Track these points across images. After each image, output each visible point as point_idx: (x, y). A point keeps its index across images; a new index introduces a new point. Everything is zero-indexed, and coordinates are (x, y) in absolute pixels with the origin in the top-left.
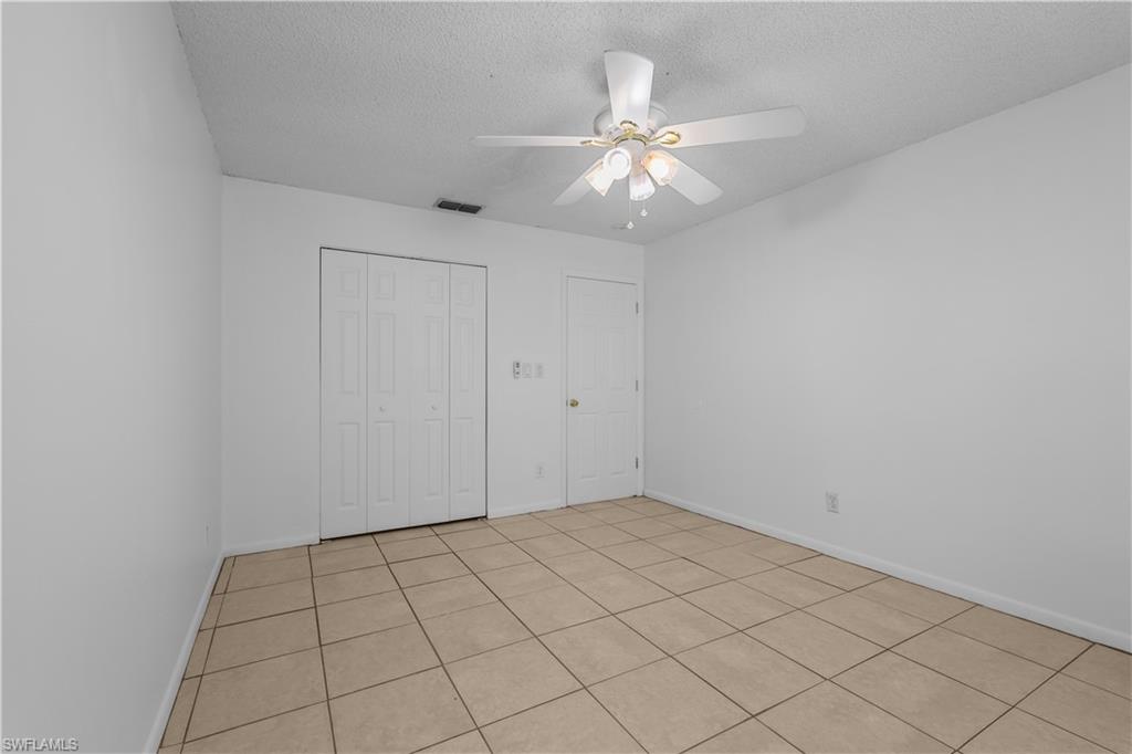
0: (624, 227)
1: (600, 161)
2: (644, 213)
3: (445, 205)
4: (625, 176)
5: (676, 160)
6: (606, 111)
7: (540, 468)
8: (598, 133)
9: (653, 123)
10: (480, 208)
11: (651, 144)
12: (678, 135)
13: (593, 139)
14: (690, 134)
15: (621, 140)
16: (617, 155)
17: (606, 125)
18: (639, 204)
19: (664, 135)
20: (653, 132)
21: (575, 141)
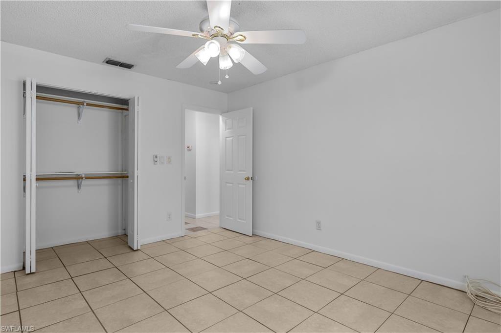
0: (217, 83)
1: (203, 46)
2: (227, 77)
3: (110, 62)
4: (217, 56)
5: (244, 50)
6: (206, 19)
7: (169, 215)
8: (202, 31)
9: (232, 30)
10: (133, 66)
11: (231, 40)
12: (245, 37)
13: (199, 34)
14: (251, 37)
15: (214, 36)
16: (212, 44)
17: (206, 27)
18: (224, 72)
19: (237, 36)
20: (232, 34)
21: (189, 34)
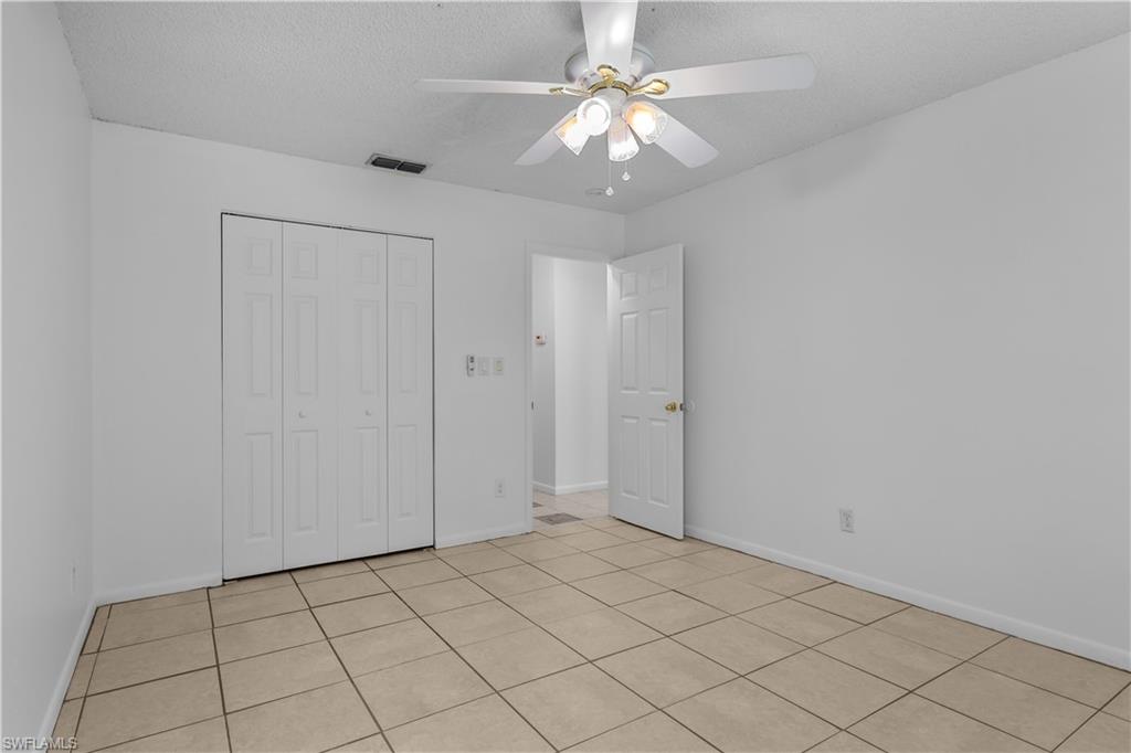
0: (601, 192)
1: (572, 113)
2: (626, 177)
3: (379, 162)
4: (603, 131)
5: (665, 114)
6: (580, 53)
7: (500, 492)
8: (570, 79)
9: (637, 68)
10: (424, 166)
11: (635, 94)
12: (666, 84)
13: (565, 86)
14: (686, 83)
15: (598, 88)
16: (594, 107)
17: (583, 70)
18: (620, 166)
19: (650, 84)
20: (636, 80)
21: (542, 88)
